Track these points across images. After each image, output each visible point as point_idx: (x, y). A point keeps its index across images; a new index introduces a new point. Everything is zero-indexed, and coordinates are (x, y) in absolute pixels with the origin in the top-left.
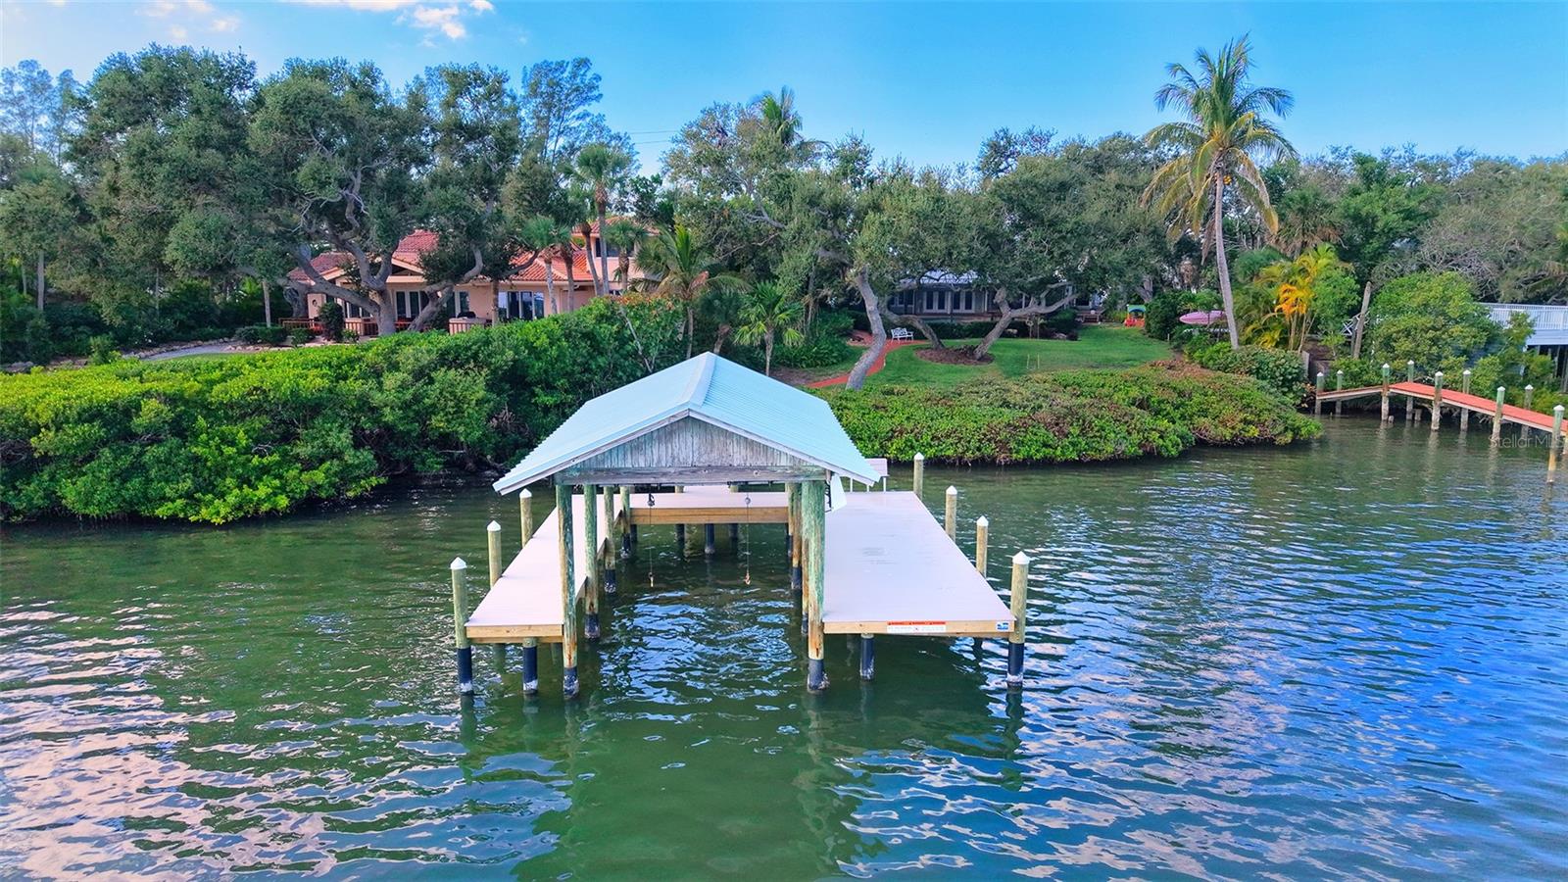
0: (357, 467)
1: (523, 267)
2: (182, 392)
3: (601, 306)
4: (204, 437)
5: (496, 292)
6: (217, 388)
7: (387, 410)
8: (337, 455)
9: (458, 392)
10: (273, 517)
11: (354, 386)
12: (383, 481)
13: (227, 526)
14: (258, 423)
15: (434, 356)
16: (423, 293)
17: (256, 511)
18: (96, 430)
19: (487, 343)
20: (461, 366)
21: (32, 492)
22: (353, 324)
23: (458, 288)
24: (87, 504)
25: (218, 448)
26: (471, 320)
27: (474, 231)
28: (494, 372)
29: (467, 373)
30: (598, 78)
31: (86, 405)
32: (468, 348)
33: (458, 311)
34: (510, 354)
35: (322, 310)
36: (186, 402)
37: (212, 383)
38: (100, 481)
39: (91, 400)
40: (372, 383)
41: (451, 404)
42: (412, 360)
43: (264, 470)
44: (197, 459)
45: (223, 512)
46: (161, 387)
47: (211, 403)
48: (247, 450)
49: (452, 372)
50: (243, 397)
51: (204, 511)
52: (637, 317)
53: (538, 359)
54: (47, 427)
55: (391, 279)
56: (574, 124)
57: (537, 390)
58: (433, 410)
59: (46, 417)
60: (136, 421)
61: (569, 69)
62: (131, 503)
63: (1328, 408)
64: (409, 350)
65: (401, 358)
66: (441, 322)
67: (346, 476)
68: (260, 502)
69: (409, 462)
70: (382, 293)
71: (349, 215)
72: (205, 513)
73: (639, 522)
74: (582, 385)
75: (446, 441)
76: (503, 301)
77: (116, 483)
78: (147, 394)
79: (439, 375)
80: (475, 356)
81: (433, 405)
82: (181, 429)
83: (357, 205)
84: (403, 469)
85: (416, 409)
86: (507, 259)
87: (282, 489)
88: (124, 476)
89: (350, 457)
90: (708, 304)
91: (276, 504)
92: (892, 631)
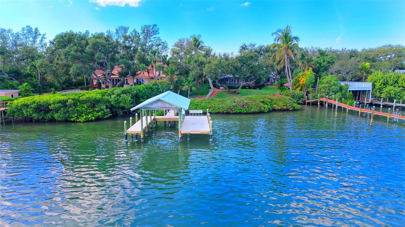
0: (106, 112)
1: (139, 74)
2: (75, 98)
3: (154, 82)
4: (79, 106)
5: (134, 79)
6: (81, 98)
7: (112, 102)
8: (103, 110)
9: (125, 99)
10: (91, 121)
11: (106, 97)
12: (111, 115)
13: (84, 122)
14: (88, 104)
15: (121, 92)
16: (118, 79)
17: (89, 120)
18: (60, 105)
19: (131, 89)
20: (126, 94)
21: (49, 116)
22: (103, 86)
23: (125, 79)
24: (59, 118)
25: (81, 108)
26: (128, 85)
27: (129, 67)
28: (132, 95)
29: (127, 95)
30: (158, 29)
31: (59, 100)
32: (128, 90)
33: (125, 83)
34: (135, 91)
35: (97, 83)
36: (75, 100)
37: (80, 97)
38: (61, 114)
39: (59, 99)
40: (109, 97)
41: (124, 101)
42: (117, 93)
43: (90, 113)
44: (78, 110)
45: (83, 120)
46: (71, 97)
47: (80, 100)
48: (87, 109)
49: (124, 95)
50: (86, 99)
51: (79, 119)
52: (161, 84)
53: (141, 92)
54: (52, 104)
55: (112, 76)
56: (153, 39)
58: (121, 102)
59: (52, 102)
60: (67, 103)
61: (152, 27)
62: (66, 118)
63: (309, 104)
64: (116, 91)
65: (115, 92)
66: (122, 85)
67: (105, 114)
68: (89, 118)
69: (116, 112)
70: (110, 79)
71: (104, 64)
72: (80, 120)
75: (123, 108)
76: (135, 81)
77: (64, 114)
78: (69, 98)
79: (122, 95)
80: (129, 92)
81: (121, 101)
82: (75, 105)
83: (106, 63)
84: (115, 113)
85: (118, 102)
86: (136, 72)
87: (93, 116)
88: (66, 113)
89: (105, 110)
90: (177, 82)
91: (92, 119)
92: (191, 132)
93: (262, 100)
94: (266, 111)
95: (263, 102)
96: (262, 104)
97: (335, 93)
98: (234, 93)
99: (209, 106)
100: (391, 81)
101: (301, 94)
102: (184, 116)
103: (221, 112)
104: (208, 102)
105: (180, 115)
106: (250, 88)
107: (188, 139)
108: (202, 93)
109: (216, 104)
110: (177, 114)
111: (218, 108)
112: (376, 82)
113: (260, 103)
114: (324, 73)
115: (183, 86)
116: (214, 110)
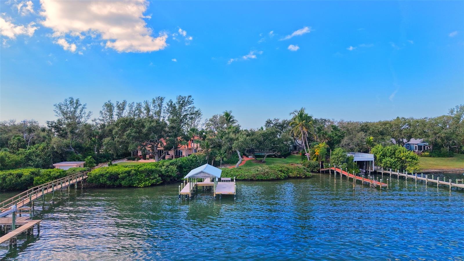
0: (159, 180)
3: (193, 155)
4: (139, 175)
7: (163, 172)
8: (156, 178)
9: (172, 169)
10: (148, 186)
11: (158, 168)
12: (162, 182)
13: (142, 187)
14: (146, 173)
15: (169, 164)
17: (146, 186)
18: (126, 174)
19: (176, 162)
20: (173, 165)
21: (117, 182)
24: (125, 184)
25: (141, 177)
28: (177, 166)
30: (193, 99)
34: (180, 163)
36: (137, 171)
37: (138, 168)
38: (127, 181)
40: (160, 168)
41: (172, 171)
43: (147, 180)
44: (138, 178)
45: (142, 185)
46: (133, 168)
47: (140, 171)
48: (144, 177)
51: (140, 185)
52: (199, 157)
53: (184, 164)
54: (120, 174)
57: (184, 169)
58: (169, 172)
61: (187, 98)
62: (130, 184)
63: (322, 172)
65: (165, 164)
67: (157, 181)
69: (165, 179)
73: (198, 186)
74: (190, 168)
75: (170, 176)
79: (170, 167)
80: (175, 163)
82: (136, 174)
85: (167, 171)
86: (178, 146)
87: (149, 183)
88: (130, 181)
89: (158, 178)
90: (211, 153)
91: (149, 185)
92: (222, 193)
93: (280, 169)
94: (282, 178)
95: (281, 171)
96: (280, 173)
97: (343, 163)
98: (261, 161)
99: (237, 174)
100: (388, 153)
101: (316, 164)
102: (217, 182)
103: (246, 179)
104: (236, 171)
105: (215, 181)
106: (276, 157)
107: (220, 198)
108: (232, 162)
109: (243, 172)
110: (213, 181)
111: (244, 176)
112: (377, 154)
113: (278, 172)
114: (336, 146)
115: (216, 157)
116: (241, 177)
